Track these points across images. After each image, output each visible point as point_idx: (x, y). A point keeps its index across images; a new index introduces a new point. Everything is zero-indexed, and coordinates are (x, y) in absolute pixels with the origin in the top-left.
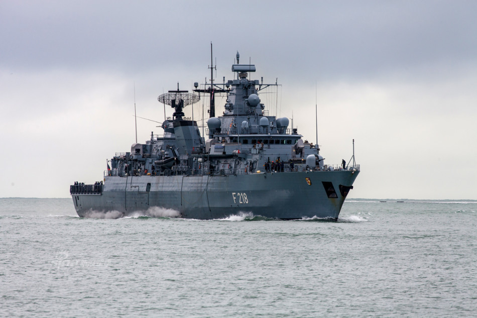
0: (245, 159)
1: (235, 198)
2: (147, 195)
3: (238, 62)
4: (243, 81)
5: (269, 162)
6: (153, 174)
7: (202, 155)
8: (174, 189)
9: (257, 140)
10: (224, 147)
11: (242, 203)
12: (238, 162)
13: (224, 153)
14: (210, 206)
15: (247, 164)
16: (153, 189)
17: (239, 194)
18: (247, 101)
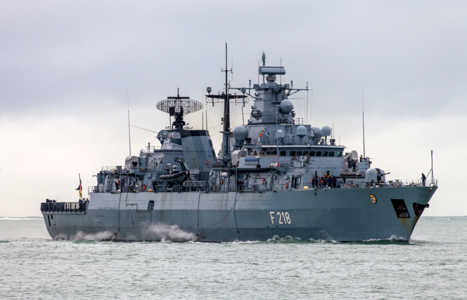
0: (285, 173)
1: (272, 218)
2: (149, 213)
3: (264, 64)
4: (271, 85)
5: (316, 177)
6: (155, 190)
7: (227, 169)
8: (188, 207)
9: (296, 151)
10: (258, 160)
11: (282, 223)
12: (276, 176)
13: (259, 166)
14: (238, 227)
15: (288, 178)
16: (157, 207)
17: (278, 213)
18: (279, 107)
